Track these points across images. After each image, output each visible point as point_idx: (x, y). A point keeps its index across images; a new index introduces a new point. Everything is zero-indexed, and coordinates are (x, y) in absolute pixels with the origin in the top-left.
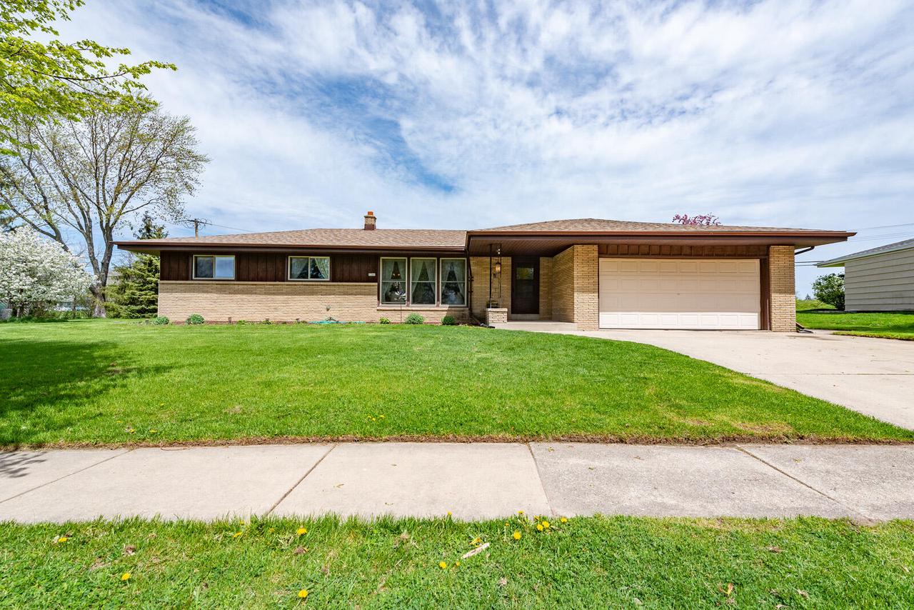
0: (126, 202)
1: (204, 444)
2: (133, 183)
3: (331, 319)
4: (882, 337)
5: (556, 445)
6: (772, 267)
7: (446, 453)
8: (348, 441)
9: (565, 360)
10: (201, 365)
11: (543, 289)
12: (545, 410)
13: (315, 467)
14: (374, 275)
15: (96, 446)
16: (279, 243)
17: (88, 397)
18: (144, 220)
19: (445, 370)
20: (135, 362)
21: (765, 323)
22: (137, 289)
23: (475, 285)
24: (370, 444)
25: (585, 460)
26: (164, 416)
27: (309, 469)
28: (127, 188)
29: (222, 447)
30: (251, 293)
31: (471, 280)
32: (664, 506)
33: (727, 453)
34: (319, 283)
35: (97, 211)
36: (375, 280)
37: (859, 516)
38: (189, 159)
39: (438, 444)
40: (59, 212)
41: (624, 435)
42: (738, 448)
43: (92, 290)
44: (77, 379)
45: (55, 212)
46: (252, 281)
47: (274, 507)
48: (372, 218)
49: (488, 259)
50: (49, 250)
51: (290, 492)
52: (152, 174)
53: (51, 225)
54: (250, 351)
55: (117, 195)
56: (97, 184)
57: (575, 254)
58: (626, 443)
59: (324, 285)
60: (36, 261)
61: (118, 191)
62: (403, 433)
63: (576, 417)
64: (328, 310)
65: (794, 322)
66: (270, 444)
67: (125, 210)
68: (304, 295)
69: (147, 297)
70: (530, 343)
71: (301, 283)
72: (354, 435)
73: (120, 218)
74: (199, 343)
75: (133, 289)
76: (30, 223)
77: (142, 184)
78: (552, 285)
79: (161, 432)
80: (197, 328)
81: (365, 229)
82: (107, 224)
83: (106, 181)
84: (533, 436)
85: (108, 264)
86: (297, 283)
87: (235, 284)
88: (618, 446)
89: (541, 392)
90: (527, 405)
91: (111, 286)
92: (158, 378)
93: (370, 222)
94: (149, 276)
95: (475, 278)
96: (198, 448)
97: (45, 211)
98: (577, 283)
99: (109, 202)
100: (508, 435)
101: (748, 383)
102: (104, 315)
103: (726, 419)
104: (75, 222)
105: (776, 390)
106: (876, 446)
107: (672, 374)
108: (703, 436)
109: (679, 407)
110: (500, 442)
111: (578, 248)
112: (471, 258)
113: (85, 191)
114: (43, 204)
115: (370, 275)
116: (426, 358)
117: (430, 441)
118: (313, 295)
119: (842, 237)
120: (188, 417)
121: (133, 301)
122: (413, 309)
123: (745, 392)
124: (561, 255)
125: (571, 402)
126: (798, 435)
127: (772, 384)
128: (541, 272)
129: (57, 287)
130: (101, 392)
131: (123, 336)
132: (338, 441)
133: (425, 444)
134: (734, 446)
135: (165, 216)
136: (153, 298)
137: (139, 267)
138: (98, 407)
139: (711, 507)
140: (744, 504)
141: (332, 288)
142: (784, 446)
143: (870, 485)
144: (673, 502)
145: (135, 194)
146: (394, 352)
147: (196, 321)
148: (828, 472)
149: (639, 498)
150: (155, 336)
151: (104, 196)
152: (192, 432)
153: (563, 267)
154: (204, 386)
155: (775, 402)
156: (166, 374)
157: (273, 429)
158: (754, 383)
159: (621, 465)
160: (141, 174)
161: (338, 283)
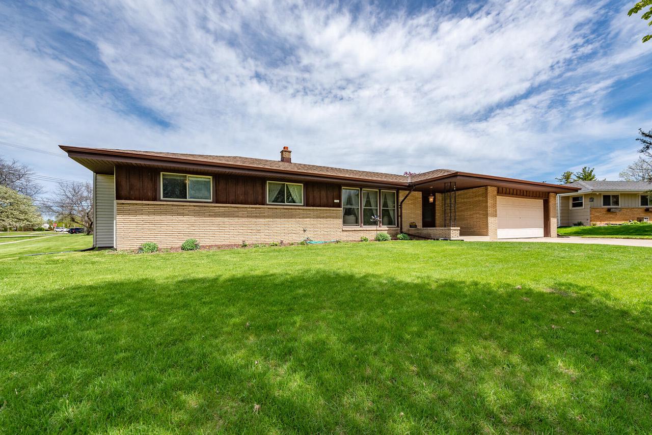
3: (307, 239)
6: (550, 204)
11: (437, 215)
14: (338, 201)
21: (547, 234)
23: (403, 211)
36: (339, 205)
57: (488, 192)
59: (300, 209)
64: (305, 231)
65: (557, 232)
71: (279, 207)
78: (443, 212)
81: (282, 161)
86: (276, 207)
87: (213, 207)
93: (286, 155)
95: (403, 206)
98: (490, 210)
111: (489, 188)
118: (292, 218)
124: (460, 192)
128: (436, 203)
141: (307, 212)
147: (191, 246)
153: (466, 200)
161: (312, 208)
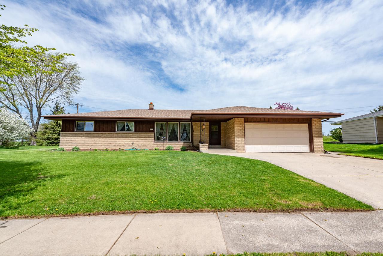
0: (48, 96)
1: (79, 215)
2: (51, 89)
3: (134, 148)
4: (357, 156)
5: (228, 214)
6: (313, 127)
7: (183, 218)
8: (141, 212)
9: (232, 170)
10: (78, 173)
11: (222, 135)
12: (224, 196)
13: (127, 227)
14: (153, 129)
15: (31, 217)
16: (113, 116)
17: (28, 191)
18: (56, 104)
19: (182, 176)
20: (49, 172)
21: (312, 150)
22: (51, 134)
23: (194, 133)
24: (151, 214)
25: (240, 222)
26: (61, 201)
27: (125, 228)
28: (49, 91)
29: (86, 216)
30: (100, 137)
31: (193, 131)
32: (273, 246)
33: (298, 217)
34: (129, 133)
35: (35, 100)
36: (153, 131)
37: (350, 249)
38: (76, 79)
39: (179, 213)
40: (19, 101)
41: (256, 208)
42: (302, 214)
43: (31, 134)
44: (24, 182)
45: (17, 101)
46: (101, 132)
47: (110, 250)
48: (152, 105)
49: (200, 123)
50: (13, 118)
51: (116, 242)
52: (60, 85)
53: (15, 107)
54: (99, 166)
55: (45, 94)
56: (36, 90)
57: (235, 121)
58: (257, 212)
59: (131, 134)
60: (7, 122)
61: (45, 92)
62: (165, 209)
63: (237, 200)
64: (133, 144)
65: (323, 149)
66: (107, 214)
67: (47, 100)
68: (123, 138)
69: (55, 137)
70: (217, 160)
71: (122, 133)
72: (144, 210)
73: (45, 103)
74: (77, 162)
75: (49, 133)
76: (6, 106)
77: (55, 89)
78: (226, 134)
79: (60, 210)
80: (76, 153)
81: (149, 110)
82: (39, 106)
83: (40, 88)
84: (219, 209)
85: (38, 123)
86: (120, 133)
87: (93, 133)
88: (254, 213)
89: (222, 187)
90: (216, 194)
91: (39, 132)
92: (59, 181)
93: (151, 107)
94: (56, 128)
95: (194, 131)
96: (76, 217)
97: (13, 100)
98: (236, 133)
99: (41, 97)
100: (209, 209)
101: (305, 181)
102: (35, 145)
103: (297, 200)
104: (25, 105)
105: (316, 185)
106: (356, 212)
107: (275, 177)
108: (288, 209)
109: (278, 194)
110: (205, 212)
111: (236, 119)
112: (193, 122)
113: (31, 92)
114: (12, 98)
115: (151, 129)
116: (174, 169)
117: (176, 212)
118: (126, 138)
119: (339, 115)
120: (72, 202)
121: (49, 139)
122: (169, 143)
123: (304, 187)
124: (229, 121)
125: (235, 192)
126: (325, 208)
127: (315, 182)
128: (221, 128)
129: (16, 134)
130: (34, 188)
131: (44, 158)
132: (137, 213)
133: (174, 214)
134: (300, 213)
135: (65, 103)
136: (57, 137)
137: (52, 124)
138: (33, 196)
139: (291, 246)
140: (305, 244)
141: (135, 135)
142: (320, 213)
143: (354, 232)
144: (276, 243)
145: (52, 94)
146: (161, 166)
147: (76, 149)
148: (337, 226)
149: (263, 241)
150: (58, 158)
151: (39, 94)
152: (74, 209)
153: (230, 127)
154: (80, 185)
155: (316, 191)
156: (63, 179)
157: (109, 208)
158: (308, 181)
159: (255, 224)
160: (55, 85)
161: (138, 133)
